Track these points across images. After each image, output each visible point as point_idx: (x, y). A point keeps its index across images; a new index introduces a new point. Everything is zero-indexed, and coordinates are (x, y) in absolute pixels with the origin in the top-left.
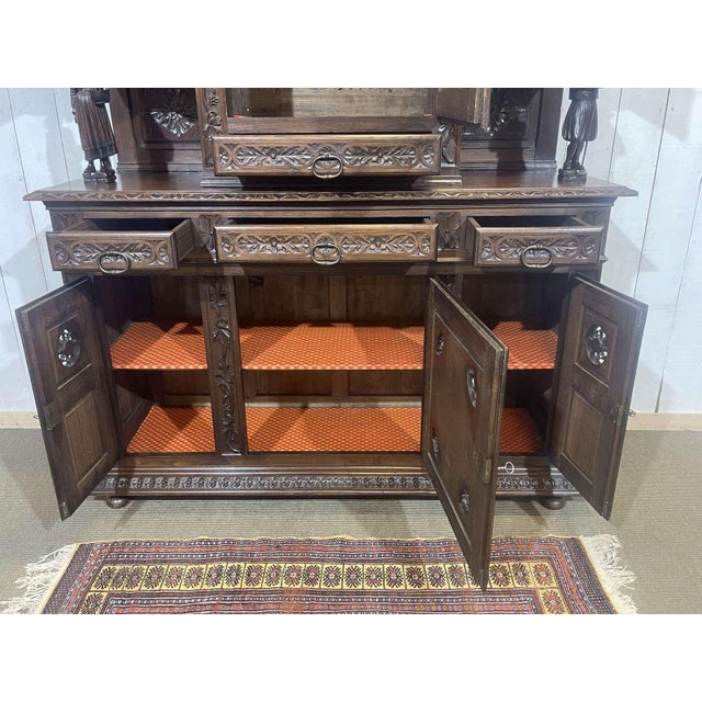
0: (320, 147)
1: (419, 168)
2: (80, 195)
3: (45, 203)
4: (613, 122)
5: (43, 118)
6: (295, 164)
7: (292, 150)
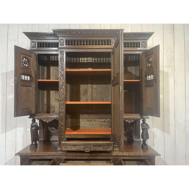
0: (86, 145)
1: (108, 150)
2: (28, 154)
3: (20, 156)
4: (152, 130)
5: (23, 128)
6: (80, 148)
7: (79, 145)
